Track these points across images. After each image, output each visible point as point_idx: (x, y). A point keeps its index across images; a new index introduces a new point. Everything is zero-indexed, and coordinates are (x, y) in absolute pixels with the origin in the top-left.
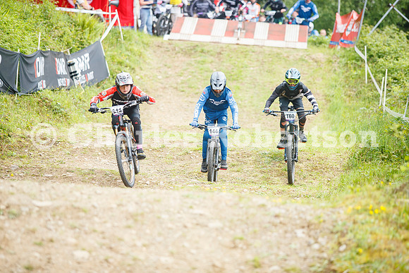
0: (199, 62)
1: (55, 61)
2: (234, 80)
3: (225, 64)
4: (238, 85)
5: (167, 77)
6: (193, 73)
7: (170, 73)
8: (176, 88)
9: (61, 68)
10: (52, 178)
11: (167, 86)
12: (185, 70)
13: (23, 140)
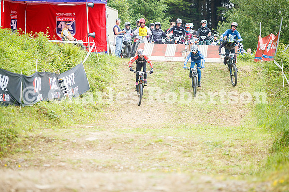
1: (49, 80)
5: (133, 89)
9: (53, 84)
10: (50, 167)
13: (27, 140)
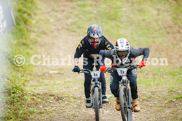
0: (80, 6)
2: (113, 19)
3: (102, 6)
4: (118, 23)
5: (58, 20)
6: (77, 15)
7: (59, 16)
8: (68, 29)
11: (60, 28)
12: (71, 13)
